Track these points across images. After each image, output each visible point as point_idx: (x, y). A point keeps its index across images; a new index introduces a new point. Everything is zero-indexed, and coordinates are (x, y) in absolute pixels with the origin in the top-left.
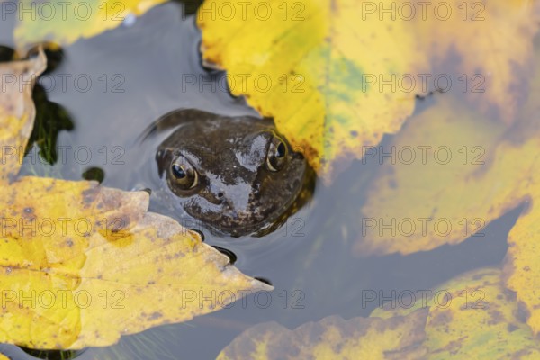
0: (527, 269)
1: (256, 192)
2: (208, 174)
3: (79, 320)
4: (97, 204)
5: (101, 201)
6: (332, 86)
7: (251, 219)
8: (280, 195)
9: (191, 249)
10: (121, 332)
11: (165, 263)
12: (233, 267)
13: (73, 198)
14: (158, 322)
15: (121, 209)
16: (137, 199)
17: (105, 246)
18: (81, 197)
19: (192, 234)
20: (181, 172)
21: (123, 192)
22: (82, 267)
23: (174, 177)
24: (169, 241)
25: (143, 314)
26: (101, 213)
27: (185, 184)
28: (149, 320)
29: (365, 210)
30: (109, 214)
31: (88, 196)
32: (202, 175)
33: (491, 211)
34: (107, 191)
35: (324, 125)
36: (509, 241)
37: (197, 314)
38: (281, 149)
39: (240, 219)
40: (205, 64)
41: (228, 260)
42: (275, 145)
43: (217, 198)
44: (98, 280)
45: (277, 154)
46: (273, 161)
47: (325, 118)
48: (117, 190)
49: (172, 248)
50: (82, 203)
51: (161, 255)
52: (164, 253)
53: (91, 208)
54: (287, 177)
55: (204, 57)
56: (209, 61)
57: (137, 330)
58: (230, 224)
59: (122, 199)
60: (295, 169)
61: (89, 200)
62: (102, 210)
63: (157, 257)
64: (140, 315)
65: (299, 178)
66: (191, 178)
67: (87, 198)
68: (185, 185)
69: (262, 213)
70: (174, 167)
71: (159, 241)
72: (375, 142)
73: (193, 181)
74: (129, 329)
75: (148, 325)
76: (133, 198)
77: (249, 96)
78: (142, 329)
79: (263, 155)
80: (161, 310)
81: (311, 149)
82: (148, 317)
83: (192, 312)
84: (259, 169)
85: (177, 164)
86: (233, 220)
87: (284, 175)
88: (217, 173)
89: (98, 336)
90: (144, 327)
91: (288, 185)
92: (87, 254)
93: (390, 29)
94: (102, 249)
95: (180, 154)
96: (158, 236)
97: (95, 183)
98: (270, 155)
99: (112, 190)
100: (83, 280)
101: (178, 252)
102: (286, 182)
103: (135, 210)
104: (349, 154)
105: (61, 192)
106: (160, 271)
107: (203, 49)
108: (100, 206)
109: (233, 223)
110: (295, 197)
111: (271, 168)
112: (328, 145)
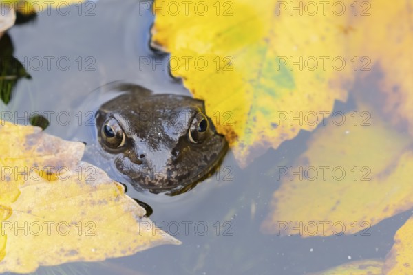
0: (406, 265)
1: (175, 158)
2: (135, 137)
3: (4, 247)
4: (38, 148)
5: (41, 145)
6: (263, 81)
7: (166, 181)
8: (196, 164)
9: (114, 198)
10: (40, 263)
11: (89, 208)
12: (148, 219)
13: (17, 139)
14: (74, 258)
15: (58, 155)
16: (75, 149)
17: (39, 185)
18: (24, 139)
19: (117, 185)
20: (111, 132)
21: (62, 141)
22: (15, 200)
23: (104, 136)
24: (96, 188)
25: (62, 250)
26: (40, 156)
27: (113, 143)
28: (66, 255)
29: (277, 194)
30: (46, 158)
31: (31, 140)
32: (129, 137)
33: (386, 209)
34: (48, 137)
35: (249, 114)
36: (395, 238)
37: (110, 256)
38: (203, 124)
39: (157, 180)
40: (153, 45)
41: (145, 212)
42: (198, 120)
43: (139, 158)
44: (28, 215)
45: (199, 128)
46: (194, 134)
47: (251, 107)
48: (57, 138)
49: (97, 196)
50: (24, 145)
51: (86, 200)
52: (89, 199)
53: (31, 150)
54: (207, 150)
55: (154, 39)
56: (157, 43)
57: (54, 263)
58: (147, 183)
59: (60, 147)
60: (215, 144)
61: (31, 143)
62: (41, 153)
63: (83, 202)
64: (59, 250)
65: (217, 152)
66: (119, 138)
67: (29, 142)
68: (113, 145)
69: (176, 177)
70: (106, 127)
71: (87, 187)
72: (292, 135)
73: (121, 141)
74: (47, 260)
75: (65, 260)
76: (70, 148)
77: (186, 79)
78: (59, 263)
79: (186, 127)
80: (78, 249)
81: (233, 133)
82: (65, 253)
83: (106, 254)
84: (181, 138)
85: (108, 125)
86: (150, 180)
87: (204, 148)
88: (143, 136)
89: (18, 263)
90: (60, 261)
91: (205, 157)
92: (21, 190)
93: (323, 38)
94: (35, 188)
95: (112, 117)
96: (87, 183)
97: (39, 129)
98: (193, 128)
99: (53, 137)
100: (14, 212)
101: (101, 200)
102: (204, 154)
103: (70, 157)
104: (266, 143)
105: (7, 133)
106: (83, 214)
107: (154, 31)
108: (40, 150)
109: (149, 182)
110: (211, 168)
111: (192, 140)
112: (249, 132)
